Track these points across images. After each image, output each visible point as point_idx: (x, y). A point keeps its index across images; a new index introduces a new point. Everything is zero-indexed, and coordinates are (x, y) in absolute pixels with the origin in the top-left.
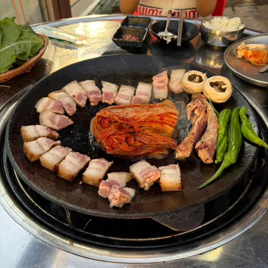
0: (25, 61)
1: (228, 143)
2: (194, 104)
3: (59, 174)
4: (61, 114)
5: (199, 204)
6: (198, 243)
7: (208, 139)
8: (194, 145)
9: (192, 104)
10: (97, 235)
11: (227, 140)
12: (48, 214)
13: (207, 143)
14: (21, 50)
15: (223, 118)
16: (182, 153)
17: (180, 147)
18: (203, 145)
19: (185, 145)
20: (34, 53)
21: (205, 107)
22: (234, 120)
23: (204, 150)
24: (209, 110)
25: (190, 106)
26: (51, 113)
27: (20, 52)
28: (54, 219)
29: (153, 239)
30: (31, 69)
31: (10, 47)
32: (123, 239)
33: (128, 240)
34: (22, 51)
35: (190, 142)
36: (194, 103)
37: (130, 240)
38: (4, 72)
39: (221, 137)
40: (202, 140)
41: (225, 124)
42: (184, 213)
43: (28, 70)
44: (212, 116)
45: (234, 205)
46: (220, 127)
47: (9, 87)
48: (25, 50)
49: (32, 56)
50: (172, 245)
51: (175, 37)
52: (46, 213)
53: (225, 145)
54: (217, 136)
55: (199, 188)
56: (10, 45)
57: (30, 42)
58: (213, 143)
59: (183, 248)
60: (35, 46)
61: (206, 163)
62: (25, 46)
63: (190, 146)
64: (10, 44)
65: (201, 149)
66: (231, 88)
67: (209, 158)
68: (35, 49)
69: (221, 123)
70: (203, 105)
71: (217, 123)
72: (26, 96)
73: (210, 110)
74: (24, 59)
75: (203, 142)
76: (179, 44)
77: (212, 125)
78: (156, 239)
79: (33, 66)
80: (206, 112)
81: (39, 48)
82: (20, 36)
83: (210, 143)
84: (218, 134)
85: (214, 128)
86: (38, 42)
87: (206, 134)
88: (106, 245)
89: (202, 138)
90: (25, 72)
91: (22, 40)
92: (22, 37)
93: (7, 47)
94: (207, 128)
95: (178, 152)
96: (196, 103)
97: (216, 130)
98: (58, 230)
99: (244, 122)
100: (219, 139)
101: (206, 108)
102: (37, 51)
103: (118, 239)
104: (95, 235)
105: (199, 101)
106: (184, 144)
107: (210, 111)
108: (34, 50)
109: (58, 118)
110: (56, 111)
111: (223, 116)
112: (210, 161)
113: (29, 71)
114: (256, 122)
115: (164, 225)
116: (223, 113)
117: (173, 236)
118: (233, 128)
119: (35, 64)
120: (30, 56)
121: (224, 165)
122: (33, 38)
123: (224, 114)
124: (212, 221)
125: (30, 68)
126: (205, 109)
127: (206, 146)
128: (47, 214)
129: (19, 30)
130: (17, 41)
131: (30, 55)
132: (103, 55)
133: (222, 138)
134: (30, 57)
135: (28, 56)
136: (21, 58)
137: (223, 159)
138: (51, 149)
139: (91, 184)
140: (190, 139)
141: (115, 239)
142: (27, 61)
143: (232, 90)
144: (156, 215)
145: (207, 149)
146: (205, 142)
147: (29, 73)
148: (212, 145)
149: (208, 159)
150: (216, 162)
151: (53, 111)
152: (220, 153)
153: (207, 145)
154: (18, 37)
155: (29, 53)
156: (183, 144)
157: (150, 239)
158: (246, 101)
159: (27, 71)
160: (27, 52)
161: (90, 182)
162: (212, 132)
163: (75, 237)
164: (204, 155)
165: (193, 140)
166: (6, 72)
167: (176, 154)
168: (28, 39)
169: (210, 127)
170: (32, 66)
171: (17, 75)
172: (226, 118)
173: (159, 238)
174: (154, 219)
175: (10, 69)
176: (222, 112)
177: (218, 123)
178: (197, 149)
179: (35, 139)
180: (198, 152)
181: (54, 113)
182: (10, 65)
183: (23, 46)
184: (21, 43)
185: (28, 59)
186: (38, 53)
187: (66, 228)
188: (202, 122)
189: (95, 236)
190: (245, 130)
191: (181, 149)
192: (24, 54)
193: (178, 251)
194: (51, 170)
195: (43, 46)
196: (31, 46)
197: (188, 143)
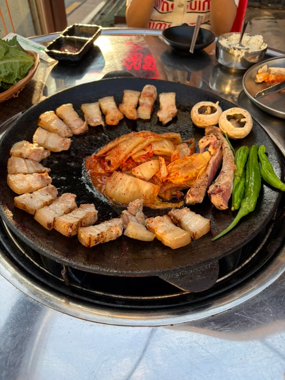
0: (12, 85)
1: (246, 186)
2: (208, 140)
5: (213, 259)
6: (210, 303)
7: (223, 182)
9: (206, 140)
10: (97, 292)
11: (245, 184)
12: (41, 267)
13: (221, 187)
14: (7, 71)
15: (240, 157)
16: (194, 198)
17: (192, 190)
18: (217, 190)
19: (197, 189)
20: (22, 74)
21: (221, 144)
22: (252, 159)
23: (218, 195)
24: (225, 146)
25: (202, 142)
27: (5, 73)
28: (47, 273)
29: (159, 297)
30: (19, 94)
32: (125, 297)
33: (132, 298)
34: (8, 73)
35: (203, 185)
36: (208, 138)
37: (134, 298)
39: (238, 179)
40: (216, 183)
41: (243, 165)
42: (196, 271)
43: (16, 94)
44: (228, 154)
45: (252, 259)
46: (236, 169)
48: (12, 71)
49: (20, 78)
50: (181, 304)
52: (38, 265)
53: (242, 189)
54: (233, 178)
55: (213, 240)
57: (17, 61)
58: (228, 187)
59: (193, 308)
60: (23, 67)
61: (220, 210)
62: (12, 67)
63: (203, 189)
65: (215, 194)
66: (251, 122)
67: (223, 204)
68: (23, 70)
69: (238, 163)
70: (218, 141)
71: (234, 163)
72: (14, 127)
74: (11, 82)
75: (218, 186)
77: (228, 166)
78: (163, 297)
79: (22, 90)
80: (222, 149)
81: (28, 69)
82: (5, 54)
83: (224, 187)
84: (235, 176)
85: (230, 170)
86: (27, 61)
87: (221, 176)
88: (106, 304)
89: (216, 180)
90: (13, 97)
91: (8, 58)
92: (8, 55)
94: (222, 169)
95: (189, 197)
96: (210, 138)
97: (232, 172)
98: (52, 286)
99: (264, 163)
100: (236, 182)
101: (222, 144)
102: (26, 72)
103: (120, 297)
104: (94, 292)
105: (213, 135)
106: (197, 187)
107: (226, 149)
108: (22, 72)
111: (240, 154)
112: (225, 207)
113: (17, 96)
114: (279, 162)
115: (173, 284)
116: (240, 152)
117: (182, 294)
118: (252, 169)
119: (24, 88)
120: (18, 78)
121: (241, 214)
122: (22, 57)
123: (242, 152)
124: (226, 276)
125: (19, 92)
126: (220, 146)
127: (220, 191)
128: (39, 268)
129: (4, 46)
130: (1, 60)
131: (17, 77)
132: (104, 78)
133: (239, 181)
134: (18, 80)
135: (15, 79)
136: (7, 81)
137: (240, 206)
140: (204, 181)
141: (116, 296)
142: (14, 84)
143: (252, 125)
144: (164, 273)
145: (221, 194)
146: (220, 186)
147: (17, 98)
148: (227, 190)
150: (233, 209)
152: (237, 199)
153: (221, 189)
154: (3, 55)
155: (16, 75)
156: (195, 188)
157: (156, 298)
158: (267, 137)
159: (14, 96)
160: (14, 73)
162: (228, 174)
163: (71, 294)
164: (218, 201)
165: (207, 183)
167: (187, 199)
168: (15, 57)
169: (226, 167)
170: (20, 90)
171: (3, 101)
172: (244, 158)
173: (166, 297)
174: (161, 277)
176: (239, 150)
177: (235, 163)
180: (211, 198)
183: (9, 66)
184: (7, 63)
185: (16, 82)
186: (27, 74)
187: (62, 284)
188: (217, 161)
189: (94, 293)
190: (264, 173)
191: (193, 194)
192: (10, 75)
193: (188, 313)
195: (33, 66)
196: (18, 66)
197: (201, 187)
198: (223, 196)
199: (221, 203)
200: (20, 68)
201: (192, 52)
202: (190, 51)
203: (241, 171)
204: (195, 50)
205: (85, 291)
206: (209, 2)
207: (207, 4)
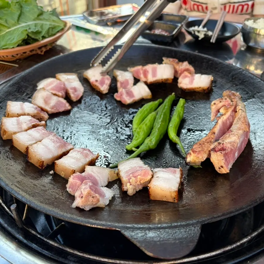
0: (36, 40)
2: (221, 102)
9: (219, 102)
13: (225, 145)
16: (195, 155)
17: (194, 147)
18: (220, 147)
20: (50, 34)
21: (234, 105)
23: (219, 153)
25: (215, 104)
26: (48, 93)
30: (45, 52)
31: (26, 25)
32: (81, 254)
33: (89, 256)
34: (37, 30)
35: (208, 142)
36: (221, 100)
37: (91, 257)
38: (12, 47)
43: (41, 51)
44: (241, 115)
47: (17, 66)
48: (40, 30)
49: (47, 36)
51: (210, 33)
56: (26, 23)
57: (48, 23)
58: (234, 147)
61: (219, 172)
62: (42, 26)
63: (208, 147)
64: (27, 22)
65: (215, 151)
67: (224, 166)
68: (52, 31)
70: (232, 103)
74: (37, 38)
75: (221, 143)
76: (213, 40)
77: (238, 126)
80: (235, 111)
81: (57, 31)
82: (39, 15)
83: (229, 145)
85: (240, 129)
86: (57, 25)
87: (227, 135)
89: (221, 138)
90: (38, 53)
91: (41, 20)
92: (41, 17)
93: (23, 25)
94: (232, 128)
95: (191, 154)
96: (224, 100)
97: (241, 132)
101: (236, 106)
102: (54, 33)
103: (76, 252)
104: (48, 241)
106: (200, 144)
107: (240, 110)
108: (50, 32)
109: (54, 100)
110: (54, 92)
112: (225, 170)
113: (43, 53)
120: (45, 36)
122: (53, 21)
125: (44, 50)
126: (233, 107)
127: (223, 149)
129: (39, 10)
130: (34, 20)
131: (44, 34)
134: (44, 37)
135: (41, 36)
136: (33, 36)
139: (63, 176)
140: (209, 138)
141: (72, 251)
142: (39, 40)
145: (223, 152)
146: (223, 144)
148: (231, 149)
149: (222, 167)
151: (51, 91)
153: (225, 148)
154: (36, 16)
159: (40, 53)
160: (42, 32)
161: (63, 172)
162: (236, 133)
164: (218, 161)
165: (213, 140)
166: (13, 48)
167: (188, 157)
168: (47, 20)
169: (235, 127)
175: (18, 46)
178: (210, 151)
179: (19, 115)
180: (210, 155)
181: (52, 93)
182: (19, 41)
183: (40, 26)
184: (37, 24)
188: (228, 122)
189: (48, 243)
191: (195, 150)
192: (38, 33)
195: (62, 29)
196: (47, 27)
197: (206, 143)
198: (226, 155)
199: (223, 164)
200: (49, 29)
205: (39, 238)
206: (243, 6)
207: (240, 8)
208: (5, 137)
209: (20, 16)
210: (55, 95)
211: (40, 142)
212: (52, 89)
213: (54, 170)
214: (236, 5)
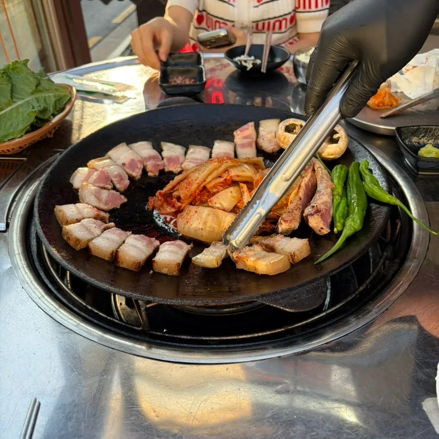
0: (48, 121)
1: (348, 205)
3: (119, 262)
4: (109, 190)
7: (320, 202)
8: (303, 212)
10: (182, 337)
11: (347, 202)
12: (109, 318)
13: (319, 207)
14: (40, 106)
15: (338, 174)
16: (287, 224)
17: (284, 216)
18: (314, 210)
19: (290, 214)
20: (58, 109)
21: (312, 164)
22: (353, 176)
23: (316, 216)
26: (95, 188)
27: (39, 108)
29: (260, 334)
30: (54, 133)
31: (24, 103)
34: (42, 108)
35: (297, 209)
38: (20, 136)
39: (338, 199)
40: (312, 204)
41: (342, 183)
42: (299, 291)
43: (51, 133)
44: (322, 173)
46: (334, 187)
47: (25, 159)
48: (46, 105)
49: (56, 113)
50: (287, 337)
52: (105, 316)
53: (344, 209)
54: (331, 198)
55: (315, 263)
56: (23, 99)
57: (51, 94)
58: (327, 206)
60: (59, 100)
61: (321, 234)
62: (45, 100)
63: (297, 214)
64: (23, 97)
65: (312, 215)
66: (345, 137)
67: (324, 227)
68: (59, 104)
69: (336, 181)
71: (330, 181)
72: (55, 166)
73: (319, 167)
74: (46, 117)
75: (314, 206)
77: (324, 185)
78: (265, 333)
79: (57, 128)
80: (314, 170)
81: (64, 102)
82: (37, 86)
83: (322, 207)
84: (333, 195)
85: (327, 188)
86: (62, 94)
87: (317, 196)
89: (312, 201)
90: (47, 137)
91: (41, 91)
92: (40, 88)
93: (20, 103)
94: (318, 189)
95: (281, 224)
97: (329, 190)
98: (127, 334)
99: (367, 178)
100: (336, 202)
101: (314, 164)
102: (62, 107)
103: (212, 338)
104: (179, 336)
106: (289, 212)
107: (319, 169)
108: (58, 106)
109: (105, 194)
110: (102, 185)
111: (336, 172)
112: (326, 231)
113: (52, 136)
114: (384, 177)
116: (337, 169)
117: (287, 328)
118: (353, 186)
119: (59, 126)
120: (54, 113)
121: (347, 232)
122: (56, 89)
125: (53, 132)
126: (312, 167)
127: (318, 211)
128: (106, 318)
129: (34, 78)
130: (32, 93)
131: (53, 111)
132: (159, 106)
133: (339, 200)
134: (54, 115)
135: (51, 114)
136: (41, 116)
137: (344, 225)
138: (102, 232)
139: (166, 273)
140: (297, 205)
141: (208, 338)
142: (50, 119)
143: (347, 140)
144: (262, 296)
145: (320, 214)
146: (317, 206)
147: (51, 138)
148: (326, 209)
149: (322, 228)
150: (335, 230)
151: (98, 185)
152: (340, 219)
153: (319, 209)
154: (34, 88)
155: (51, 110)
156: (287, 213)
157: (256, 335)
158: (367, 153)
159: (49, 136)
160: (49, 108)
161: (165, 269)
162: (325, 194)
164: (317, 224)
165: (301, 207)
166: (22, 136)
167: (279, 226)
168: (48, 90)
169: (321, 187)
170: (55, 128)
171: (36, 141)
172: (342, 175)
174: (260, 301)
175: (27, 133)
176: (335, 168)
177: (332, 181)
178: (306, 216)
179: (78, 221)
180: (308, 221)
181: (99, 186)
182: (27, 127)
183: (43, 100)
184: (39, 97)
185: (52, 117)
186: (63, 109)
188: (310, 184)
190: (369, 187)
191: (286, 219)
192: (44, 110)
194: (106, 259)
195: (70, 100)
196: (53, 100)
197: (295, 211)
198: (322, 216)
199: (322, 226)
200: (55, 101)
201: (265, 72)
202: (262, 70)
203: (340, 190)
204: (268, 69)
205: (168, 336)
206: (281, 22)
207: (277, 24)
208: (78, 248)
209: (12, 91)
210: (104, 188)
211: (124, 244)
212: (96, 181)
213: (153, 270)
214: (272, 21)
